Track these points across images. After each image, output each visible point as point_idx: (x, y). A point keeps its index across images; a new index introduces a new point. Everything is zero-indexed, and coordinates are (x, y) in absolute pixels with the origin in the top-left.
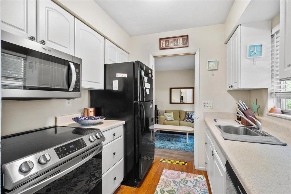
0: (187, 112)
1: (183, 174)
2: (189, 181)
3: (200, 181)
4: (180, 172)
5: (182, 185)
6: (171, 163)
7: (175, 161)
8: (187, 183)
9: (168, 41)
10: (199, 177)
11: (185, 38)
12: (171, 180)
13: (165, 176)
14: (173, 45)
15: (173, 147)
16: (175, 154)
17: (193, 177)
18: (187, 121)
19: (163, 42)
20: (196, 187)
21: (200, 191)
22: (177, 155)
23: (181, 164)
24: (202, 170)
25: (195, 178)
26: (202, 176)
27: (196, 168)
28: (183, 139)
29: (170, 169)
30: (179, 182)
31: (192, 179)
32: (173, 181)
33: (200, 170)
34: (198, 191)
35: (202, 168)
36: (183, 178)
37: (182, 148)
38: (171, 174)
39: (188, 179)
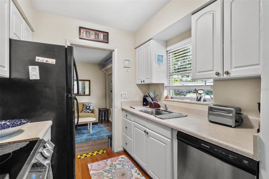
0: (85, 104)
1: (107, 161)
2: (117, 164)
3: (124, 160)
4: (105, 160)
5: (113, 171)
6: (91, 156)
7: (94, 152)
8: (116, 167)
9: (89, 32)
10: (121, 158)
11: (106, 35)
12: (101, 171)
13: (93, 170)
14: (94, 38)
15: (79, 140)
16: (85, 147)
17: (118, 160)
18: (85, 112)
19: (84, 32)
20: (124, 166)
21: (129, 168)
22: (88, 146)
23: (101, 153)
24: (120, 151)
25: (119, 160)
26: (123, 156)
27: (115, 151)
28: (85, 131)
29: (93, 161)
30: (110, 169)
31: (117, 162)
32: (103, 171)
33: (119, 152)
34: (128, 168)
35: (120, 149)
36: (110, 164)
37: (89, 139)
38: (98, 165)
39: (114, 163)
